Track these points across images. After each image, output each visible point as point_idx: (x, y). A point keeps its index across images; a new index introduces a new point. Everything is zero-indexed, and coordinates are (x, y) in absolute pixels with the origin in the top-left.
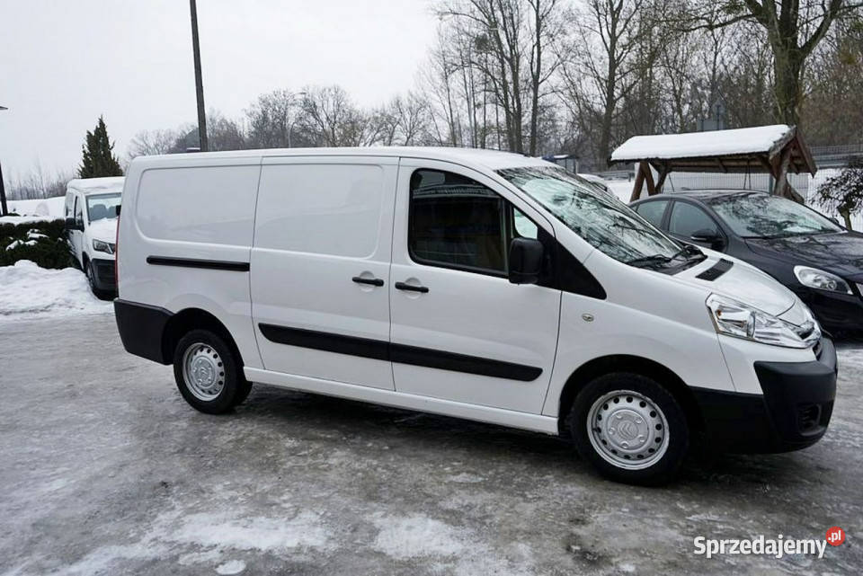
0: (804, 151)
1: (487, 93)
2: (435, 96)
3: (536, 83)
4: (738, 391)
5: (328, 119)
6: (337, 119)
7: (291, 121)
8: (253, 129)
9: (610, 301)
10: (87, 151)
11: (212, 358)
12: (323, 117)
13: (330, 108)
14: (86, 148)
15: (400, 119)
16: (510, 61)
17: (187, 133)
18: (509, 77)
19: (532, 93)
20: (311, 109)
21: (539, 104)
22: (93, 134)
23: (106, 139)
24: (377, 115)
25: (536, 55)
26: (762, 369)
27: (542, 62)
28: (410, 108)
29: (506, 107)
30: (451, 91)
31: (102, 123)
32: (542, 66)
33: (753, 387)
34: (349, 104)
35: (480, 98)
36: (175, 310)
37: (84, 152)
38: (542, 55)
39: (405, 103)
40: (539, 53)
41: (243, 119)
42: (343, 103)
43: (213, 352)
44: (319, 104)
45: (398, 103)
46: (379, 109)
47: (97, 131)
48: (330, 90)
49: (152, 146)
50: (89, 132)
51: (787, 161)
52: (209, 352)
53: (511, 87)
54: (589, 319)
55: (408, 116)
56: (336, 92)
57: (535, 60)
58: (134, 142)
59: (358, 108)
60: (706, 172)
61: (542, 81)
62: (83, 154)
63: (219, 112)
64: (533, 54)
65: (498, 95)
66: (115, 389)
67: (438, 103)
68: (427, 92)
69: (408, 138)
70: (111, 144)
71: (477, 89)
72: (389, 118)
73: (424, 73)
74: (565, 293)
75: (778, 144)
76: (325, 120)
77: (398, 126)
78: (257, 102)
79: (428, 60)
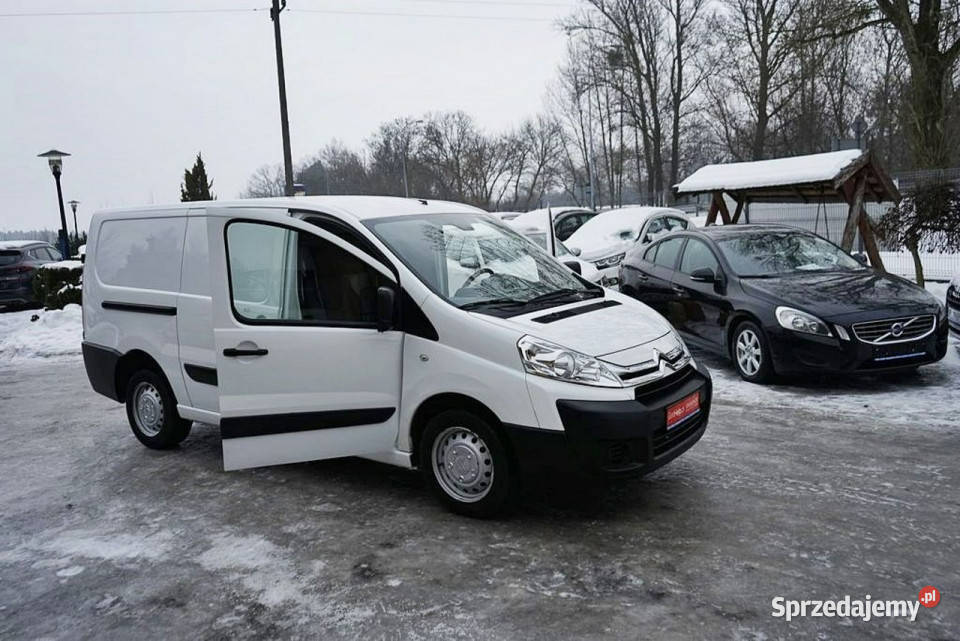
0: (882, 178)
1: (624, 114)
2: (566, 119)
3: (677, 101)
4: (542, 427)
5: (452, 148)
6: (462, 148)
7: (413, 152)
8: (375, 161)
9: (442, 342)
10: (185, 190)
11: (154, 396)
12: (447, 146)
13: (454, 135)
14: (185, 188)
15: (531, 146)
16: (648, 77)
17: (309, 166)
18: (647, 96)
19: (672, 113)
20: (434, 135)
21: (681, 125)
22: (191, 172)
23: (205, 178)
24: (505, 141)
25: (676, 70)
26: (564, 407)
27: (684, 78)
28: (542, 133)
29: (644, 130)
30: (583, 113)
31: (200, 161)
32: (683, 83)
33: (556, 424)
34: (475, 131)
35: (616, 120)
36: (124, 352)
37: (182, 191)
38: (684, 68)
39: (537, 128)
40: (680, 68)
41: (364, 151)
42: (468, 130)
43: (155, 392)
44: (443, 132)
45: (529, 129)
46: (508, 135)
47: (195, 169)
48: (453, 116)
49: (273, 181)
50: (188, 172)
51: (861, 189)
52: (152, 390)
53: (648, 106)
54: (424, 359)
55: (539, 142)
56: (460, 119)
57: (676, 77)
58: (255, 177)
59: (485, 134)
60: (787, 202)
61: (684, 99)
62: (181, 194)
63: (341, 143)
64: (674, 68)
65: (634, 115)
66: (93, 425)
67: (569, 128)
68: (557, 116)
69: (540, 166)
70: (209, 182)
71: (612, 110)
72: (519, 145)
73: (553, 95)
74: (407, 335)
75: (845, 171)
76: (448, 149)
77: (529, 153)
78: (378, 131)
79: (557, 79)
